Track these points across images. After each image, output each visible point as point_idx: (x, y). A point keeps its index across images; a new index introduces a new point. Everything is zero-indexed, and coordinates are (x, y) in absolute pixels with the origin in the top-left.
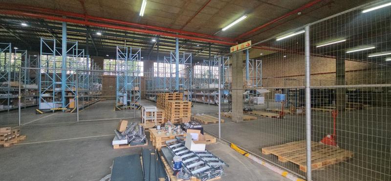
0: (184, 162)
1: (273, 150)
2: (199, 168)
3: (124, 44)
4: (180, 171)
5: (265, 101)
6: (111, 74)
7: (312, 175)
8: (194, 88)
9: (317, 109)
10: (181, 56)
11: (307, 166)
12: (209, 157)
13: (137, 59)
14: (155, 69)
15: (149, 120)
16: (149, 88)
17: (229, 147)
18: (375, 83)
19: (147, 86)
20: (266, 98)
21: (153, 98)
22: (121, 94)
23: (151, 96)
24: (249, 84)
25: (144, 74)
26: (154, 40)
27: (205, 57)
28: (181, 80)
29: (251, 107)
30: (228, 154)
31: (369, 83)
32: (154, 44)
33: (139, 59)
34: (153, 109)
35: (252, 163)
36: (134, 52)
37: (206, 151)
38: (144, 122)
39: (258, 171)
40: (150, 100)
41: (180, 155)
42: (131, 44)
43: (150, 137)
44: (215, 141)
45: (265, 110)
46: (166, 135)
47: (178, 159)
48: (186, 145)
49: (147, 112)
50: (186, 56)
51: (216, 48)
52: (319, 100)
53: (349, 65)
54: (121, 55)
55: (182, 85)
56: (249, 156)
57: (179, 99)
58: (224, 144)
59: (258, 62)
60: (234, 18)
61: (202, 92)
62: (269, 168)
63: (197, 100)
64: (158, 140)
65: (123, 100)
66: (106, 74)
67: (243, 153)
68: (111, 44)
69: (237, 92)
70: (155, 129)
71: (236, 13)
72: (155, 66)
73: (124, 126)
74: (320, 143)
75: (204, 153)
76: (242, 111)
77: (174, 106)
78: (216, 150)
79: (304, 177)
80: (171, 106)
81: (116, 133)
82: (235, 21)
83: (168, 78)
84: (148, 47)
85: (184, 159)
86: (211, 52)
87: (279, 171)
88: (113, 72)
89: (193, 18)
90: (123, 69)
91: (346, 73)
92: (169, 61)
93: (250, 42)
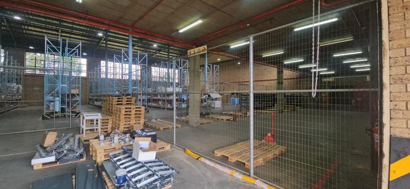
0: (129, 175)
1: (224, 151)
2: (147, 179)
3: (58, 35)
4: (124, 185)
5: (222, 104)
6: (38, 72)
7: (254, 170)
8: (151, 91)
9: (263, 111)
10: (135, 56)
11: (250, 163)
12: (160, 165)
13: (76, 55)
14: (103, 69)
15: (91, 130)
16: (94, 91)
17: (183, 152)
18: (304, 89)
19: (91, 88)
20: (222, 102)
21: (98, 103)
22: (51, 98)
23: (97, 100)
24: (207, 88)
25: (88, 74)
26: (100, 35)
27: (164, 58)
28: (135, 83)
29: (209, 111)
30: (182, 160)
31: (300, 89)
32: (100, 38)
33: (79, 55)
34: (97, 116)
35: (205, 167)
36: (71, 46)
37: (157, 160)
38: (83, 133)
39: (209, 174)
40: (95, 106)
41: (125, 168)
42: (69, 35)
43: (89, 150)
44: (170, 148)
45: (221, 114)
46: (111, 146)
47: (122, 173)
48: (134, 156)
49: (86, 120)
50: (141, 57)
51: (175, 50)
52: (264, 103)
53: (287, 73)
54: (53, 49)
55: (136, 88)
56: (202, 159)
57: (130, 104)
58: (179, 150)
59: (216, 67)
60: (191, 21)
61: (159, 96)
62: (220, 169)
63: (154, 105)
64: (100, 153)
65: (54, 106)
66: (28, 72)
67: (197, 158)
68: (37, 33)
69: (194, 97)
70: (97, 140)
71: (192, 16)
72: (102, 65)
73: (50, 139)
74: (263, 141)
75: (155, 162)
76: (199, 115)
77: (123, 112)
78: (170, 157)
79: (248, 174)
80: (120, 112)
81: (39, 148)
82: (191, 23)
83: (119, 80)
84: (92, 41)
85: (129, 172)
86: (170, 54)
87: (227, 171)
88: (40, 70)
89: (146, 14)
90: (56, 66)
91: (284, 81)
92: (120, 60)
93: (206, 47)
